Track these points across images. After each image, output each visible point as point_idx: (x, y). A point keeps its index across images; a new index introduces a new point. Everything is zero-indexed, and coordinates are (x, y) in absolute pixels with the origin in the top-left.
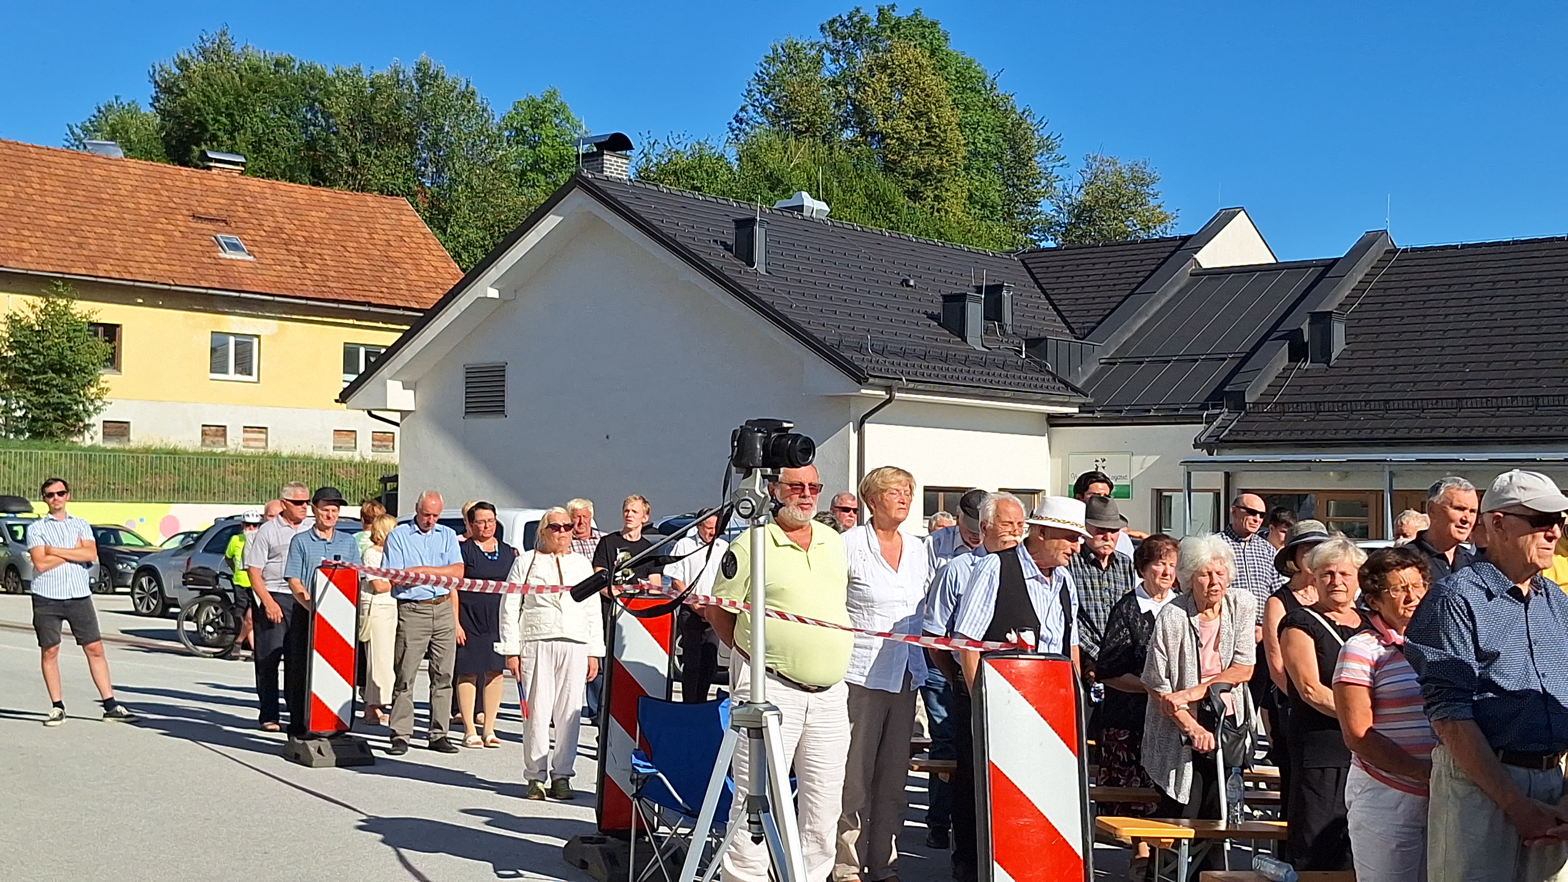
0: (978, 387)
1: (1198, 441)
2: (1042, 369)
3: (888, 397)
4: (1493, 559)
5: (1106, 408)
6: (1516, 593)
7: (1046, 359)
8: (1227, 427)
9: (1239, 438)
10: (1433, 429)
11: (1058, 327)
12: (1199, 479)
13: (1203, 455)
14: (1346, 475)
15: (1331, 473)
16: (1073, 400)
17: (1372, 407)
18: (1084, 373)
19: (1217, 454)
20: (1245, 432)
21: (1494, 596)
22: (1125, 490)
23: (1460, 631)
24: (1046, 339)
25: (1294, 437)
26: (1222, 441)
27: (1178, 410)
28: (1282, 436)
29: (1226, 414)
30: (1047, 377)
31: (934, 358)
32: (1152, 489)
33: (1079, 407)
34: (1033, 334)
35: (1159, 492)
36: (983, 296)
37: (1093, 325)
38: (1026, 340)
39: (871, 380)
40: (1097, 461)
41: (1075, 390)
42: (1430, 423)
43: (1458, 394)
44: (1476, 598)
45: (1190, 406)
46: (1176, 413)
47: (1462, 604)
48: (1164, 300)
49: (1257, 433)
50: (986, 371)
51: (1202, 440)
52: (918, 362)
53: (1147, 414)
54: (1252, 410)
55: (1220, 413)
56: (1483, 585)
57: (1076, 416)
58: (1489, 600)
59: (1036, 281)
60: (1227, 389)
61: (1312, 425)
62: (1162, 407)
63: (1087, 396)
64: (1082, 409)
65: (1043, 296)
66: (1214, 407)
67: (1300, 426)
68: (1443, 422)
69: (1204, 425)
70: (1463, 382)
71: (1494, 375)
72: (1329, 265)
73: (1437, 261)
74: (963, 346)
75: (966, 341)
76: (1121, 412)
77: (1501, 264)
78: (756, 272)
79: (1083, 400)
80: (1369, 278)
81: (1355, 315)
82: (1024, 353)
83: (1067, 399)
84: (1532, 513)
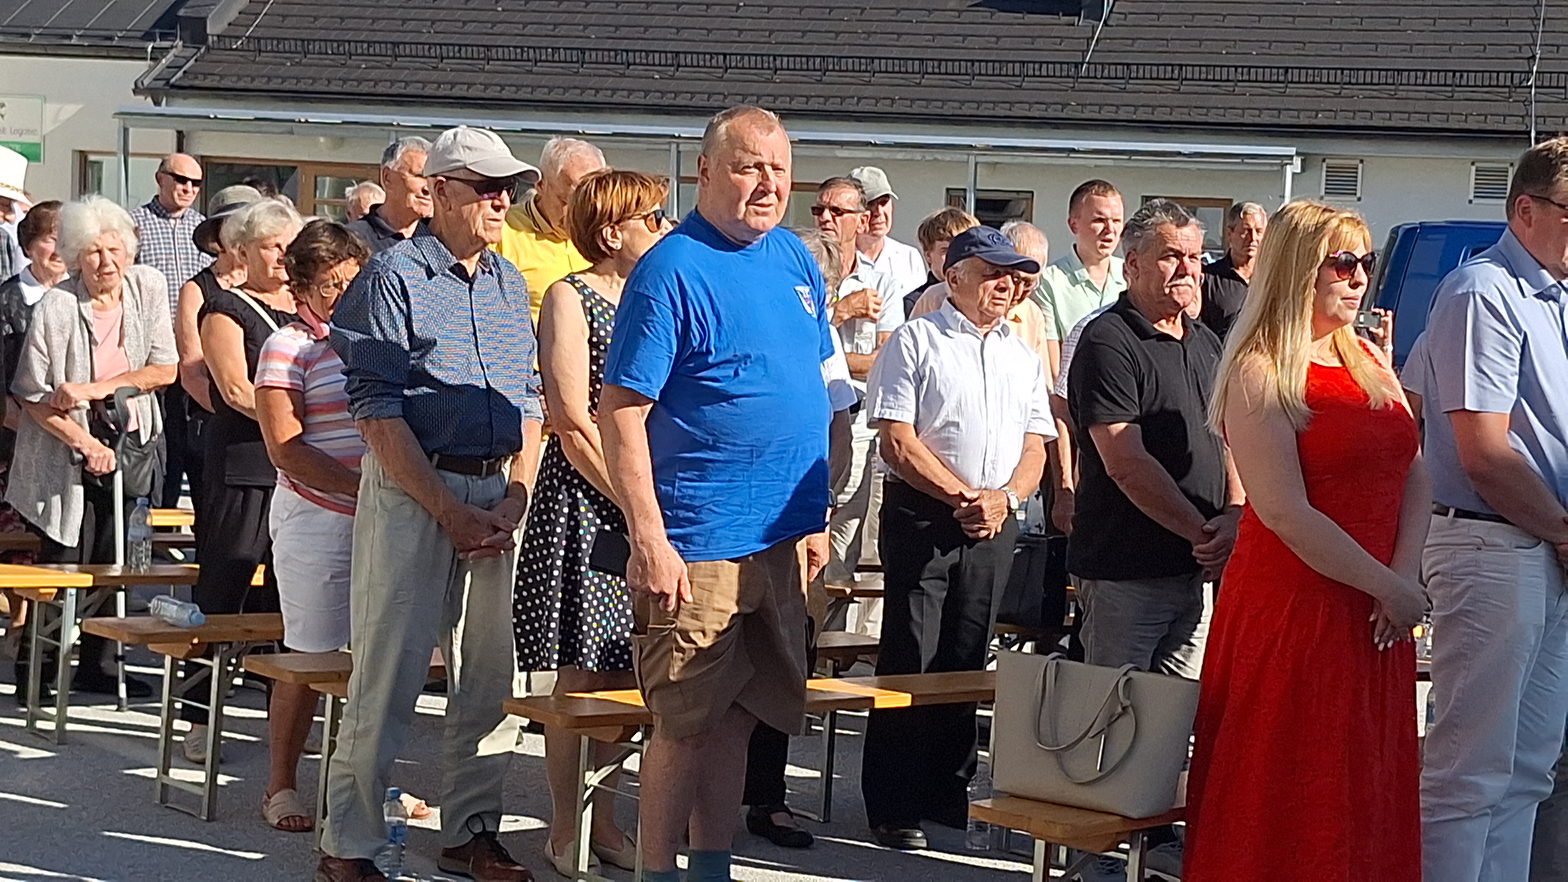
1: (140, 84)
4: (437, 231)
6: (459, 271)
8: (181, 67)
9: (197, 83)
12: (138, 138)
13: (146, 104)
14: (340, 141)
15: (322, 140)
17: (377, 51)
19: (167, 104)
20: (206, 75)
21: (434, 275)
22: (36, 151)
23: (392, 314)
25: (272, 86)
26: (173, 86)
27: (111, 38)
28: (256, 84)
29: (180, 48)
32: (74, 151)
35: (83, 154)
42: (451, 76)
43: (486, 40)
44: (413, 276)
45: (130, 34)
46: (108, 43)
47: (396, 282)
49: (222, 77)
51: (146, 83)
53: (66, 42)
54: (216, 46)
55: (172, 47)
56: (423, 261)
58: (430, 278)
60: (182, 12)
61: (297, 71)
62: (88, 32)
66: (163, 37)
67: (282, 71)
68: (468, 77)
69: (149, 62)
70: (494, 24)
71: (532, 17)
76: (28, 36)
84: (477, 178)
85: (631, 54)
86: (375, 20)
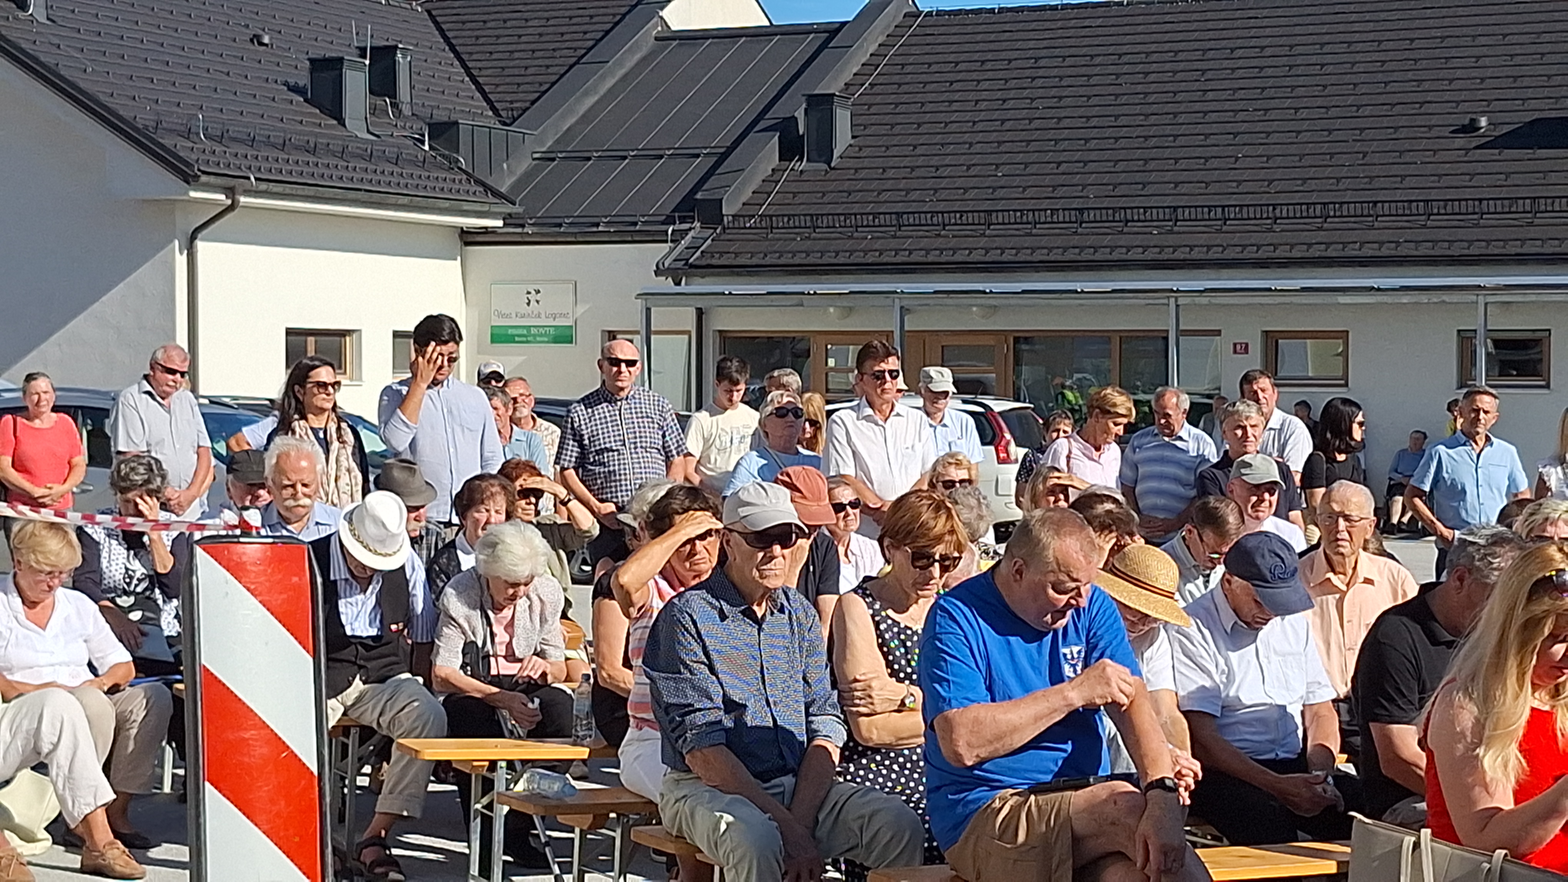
0: (360, 190)
1: (661, 266)
2: (453, 165)
3: (229, 202)
5: (540, 221)
7: (458, 152)
8: (699, 248)
9: (714, 262)
10: (955, 250)
11: (477, 107)
12: (661, 317)
13: (666, 284)
14: (849, 311)
15: (832, 310)
16: (495, 209)
17: (882, 222)
18: (511, 172)
19: (686, 284)
20: (722, 254)
22: (568, 333)
24: (456, 123)
25: (782, 261)
26: (692, 266)
27: (635, 224)
28: (768, 260)
29: (698, 229)
30: (457, 178)
31: (297, 148)
32: (603, 331)
33: (504, 219)
34: (441, 116)
36: (367, 62)
37: (527, 105)
38: (430, 125)
39: (204, 178)
40: (529, 293)
41: (496, 194)
42: (953, 242)
43: (986, 206)
45: (652, 219)
46: (632, 228)
48: (619, 74)
49: (737, 254)
50: (371, 167)
51: (666, 265)
52: (274, 153)
53: (595, 229)
54: (731, 225)
55: (690, 229)
57: (500, 231)
59: (447, 41)
60: (699, 196)
61: (807, 246)
62: (614, 219)
63: (514, 204)
64: (508, 221)
65: (457, 63)
66: (683, 220)
67: (792, 246)
68: (970, 242)
69: (670, 244)
70: (995, 189)
71: (1032, 180)
72: (834, 30)
73: (969, 29)
74: (339, 132)
75: (344, 125)
76: (560, 225)
77: (1047, 35)
78: (32, 19)
79: (508, 209)
80: (883, 50)
81: (865, 99)
82: (427, 143)
83: (486, 208)
85: (1129, 211)
86: (880, 192)
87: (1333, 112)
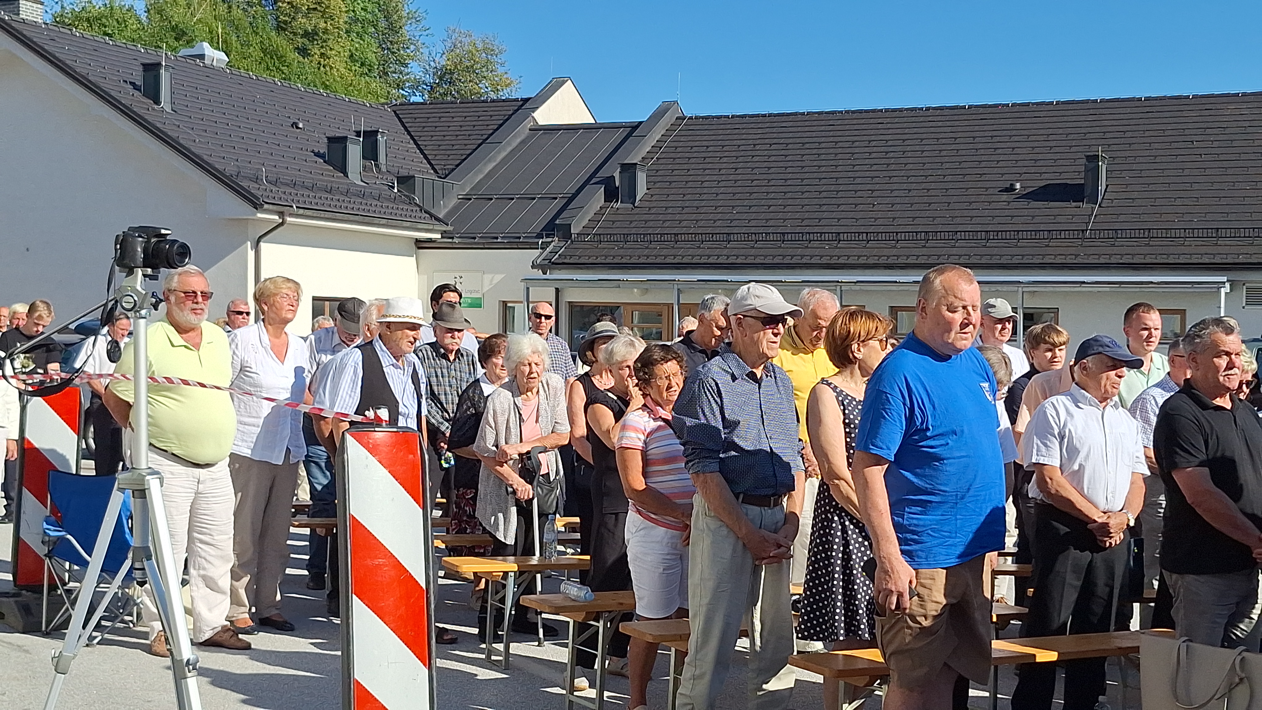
0: (357, 215)
1: (535, 263)
2: (411, 202)
3: (281, 221)
4: (737, 350)
5: (462, 235)
6: (752, 376)
7: (414, 194)
8: (557, 253)
9: (566, 261)
10: (709, 256)
11: (425, 168)
12: (536, 293)
13: (538, 273)
14: (646, 291)
15: (636, 290)
16: (436, 228)
17: (666, 239)
18: (445, 206)
19: (550, 274)
20: (571, 256)
21: (737, 379)
22: (478, 302)
23: (711, 405)
24: (414, 177)
25: (608, 261)
26: (553, 263)
27: (520, 238)
28: (599, 260)
29: (557, 241)
30: (414, 209)
31: (320, 189)
32: (500, 301)
33: (441, 234)
34: (403, 172)
35: (505, 303)
36: (361, 139)
37: (454, 167)
38: (398, 177)
39: (266, 206)
40: (456, 278)
41: (438, 219)
42: (708, 252)
43: (727, 230)
44: (724, 380)
45: (530, 235)
46: (517, 240)
47: (713, 384)
48: (509, 149)
49: (580, 257)
50: (364, 202)
51: (538, 262)
52: (306, 193)
53: (495, 241)
54: (576, 239)
55: (552, 241)
56: (729, 370)
57: (439, 241)
58: (733, 381)
59: (406, 128)
60: (557, 222)
61: (622, 252)
62: (507, 235)
63: (447, 225)
64: (444, 235)
65: (412, 142)
66: (548, 236)
67: (612, 253)
68: (717, 252)
69: (540, 250)
70: (732, 221)
71: (753, 216)
72: (635, 127)
73: (714, 127)
74: (345, 181)
75: (348, 177)
76: (475, 238)
77: (760, 131)
78: (163, 110)
79: (445, 228)
80: (664, 138)
81: (654, 167)
82: (396, 188)
83: (431, 227)
84: (763, 315)
85: (811, 235)
86: (664, 221)
87: (930, 179)
